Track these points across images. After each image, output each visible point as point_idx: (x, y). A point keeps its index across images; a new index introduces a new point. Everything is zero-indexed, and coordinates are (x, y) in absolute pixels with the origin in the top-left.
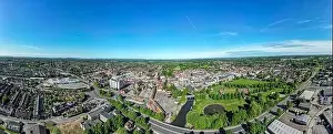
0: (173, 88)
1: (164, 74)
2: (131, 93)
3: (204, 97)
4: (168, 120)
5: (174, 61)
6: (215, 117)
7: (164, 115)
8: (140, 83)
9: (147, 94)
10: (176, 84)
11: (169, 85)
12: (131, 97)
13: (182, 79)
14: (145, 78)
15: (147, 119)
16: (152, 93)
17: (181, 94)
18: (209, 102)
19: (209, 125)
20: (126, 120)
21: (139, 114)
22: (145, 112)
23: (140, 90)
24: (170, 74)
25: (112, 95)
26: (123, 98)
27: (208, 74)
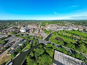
0: (45, 30)
1: (42, 25)
2: (31, 32)
3: (55, 34)
4: (44, 39)
5: (46, 21)
6: (59, 41)
7: (42, 38)
8: (34, 29)
9: (36, 32)
10: (46, 29)
11: (44, 29)
12: (31, 34)
13: (48, 27)
14: (35, 27)
15: (37, 39)
16: (38, 32)
17: (48, 32)
18: (57, 36)
19: (56, 43)
20: (30, 41)
21: (34, 38)
22: (36, 37)
23: (34, 31)
24: (44, 26)
25: (23, 35)
26: (28, 35)
27: (58, 27)
